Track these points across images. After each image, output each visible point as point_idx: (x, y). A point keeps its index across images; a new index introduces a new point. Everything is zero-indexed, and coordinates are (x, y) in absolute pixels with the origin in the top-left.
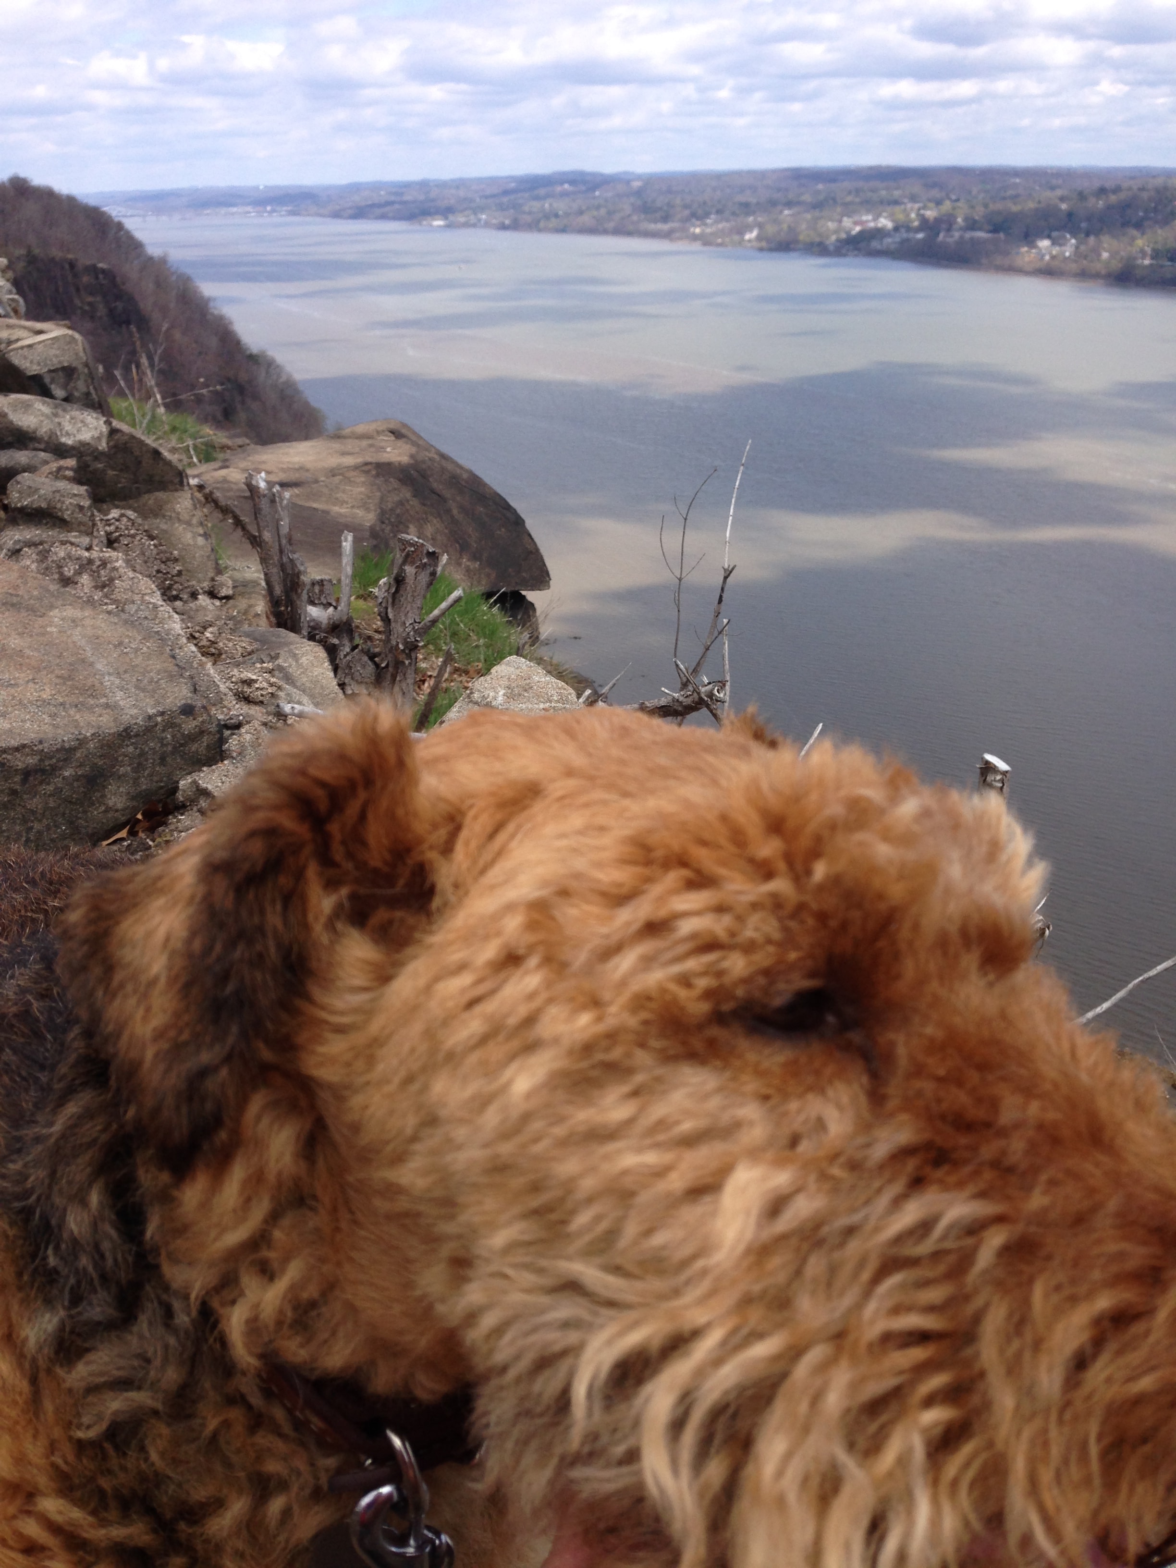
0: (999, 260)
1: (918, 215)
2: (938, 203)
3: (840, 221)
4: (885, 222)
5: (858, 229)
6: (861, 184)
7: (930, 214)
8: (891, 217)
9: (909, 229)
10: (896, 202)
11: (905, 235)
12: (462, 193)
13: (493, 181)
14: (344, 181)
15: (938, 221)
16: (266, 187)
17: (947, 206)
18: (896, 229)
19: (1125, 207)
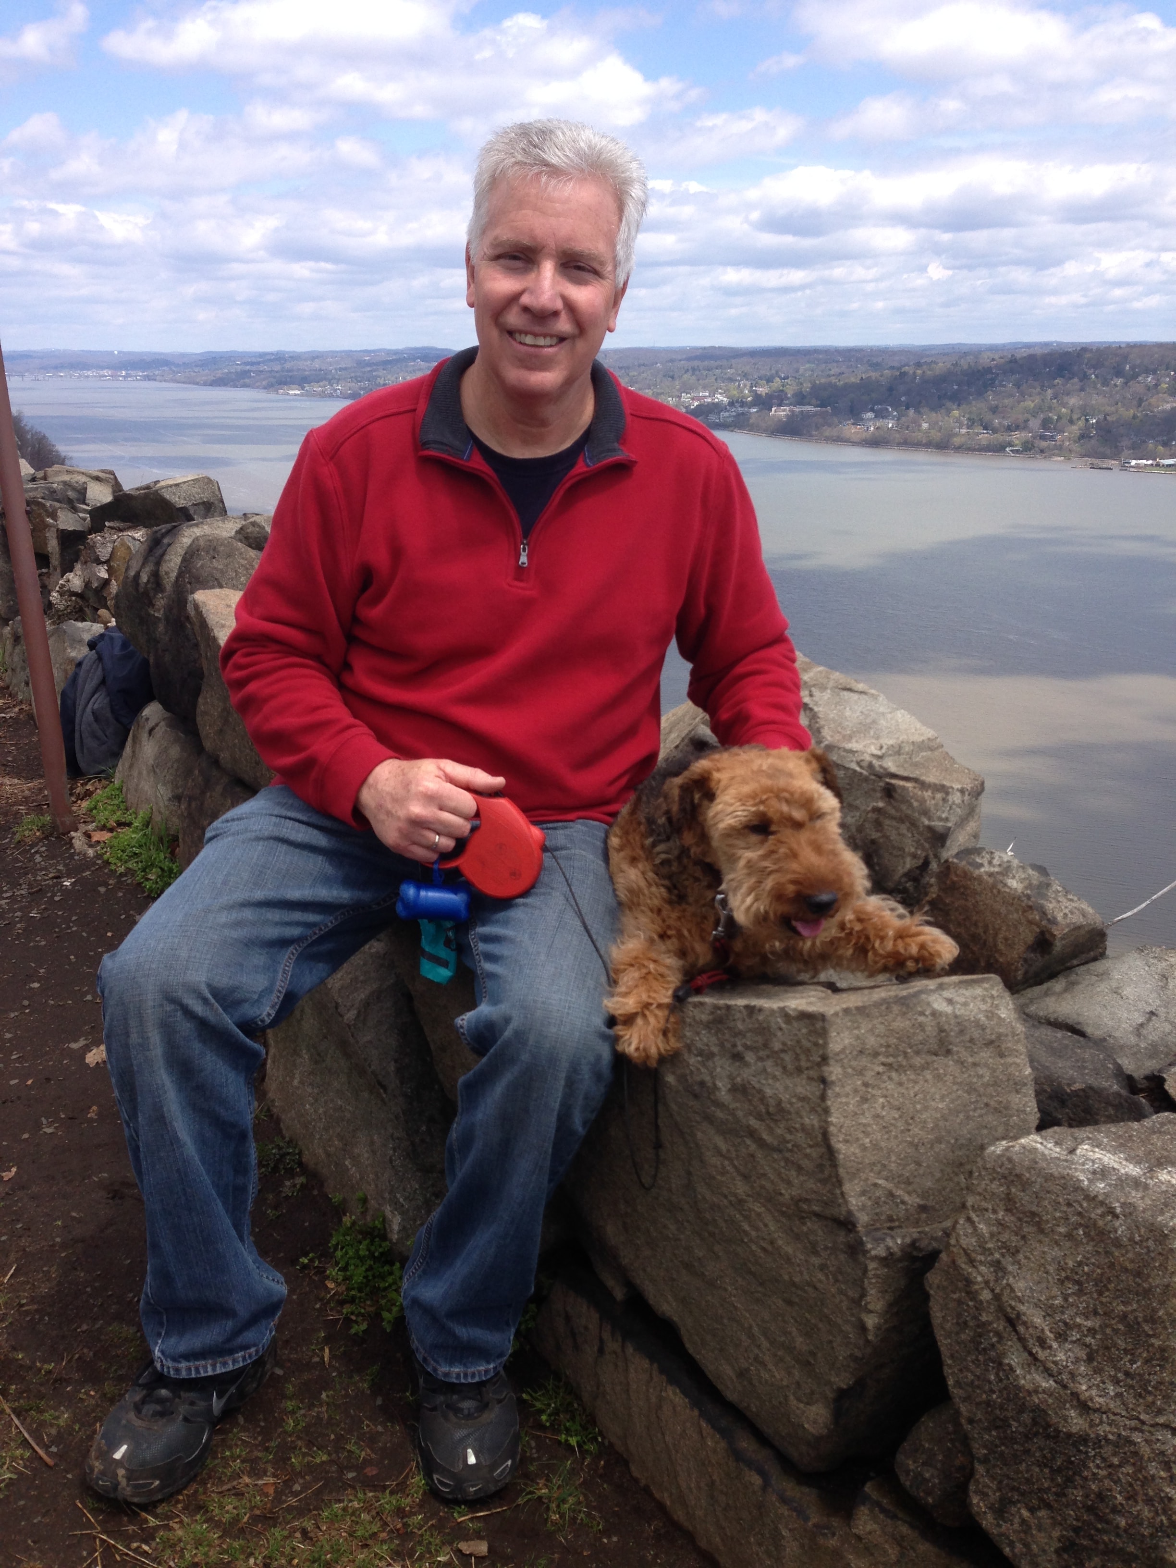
0: (828, 431)
1: (750, 391)
2: (769, 380)
3: (680, 397)
4: (721, 398)
5: (696, 404)
6: (696, 363)
7: (762, 390)
8: (726, 392)
9: (743, 404)
10: (731, 380)
11: (740, 410)
12: (317, 364)
13: (349, 354)
14: (199, 350)
15: (769, 396)
16: (119, 352)
17: (777, 383)
18: (731, 404)
19: (941, 380)
